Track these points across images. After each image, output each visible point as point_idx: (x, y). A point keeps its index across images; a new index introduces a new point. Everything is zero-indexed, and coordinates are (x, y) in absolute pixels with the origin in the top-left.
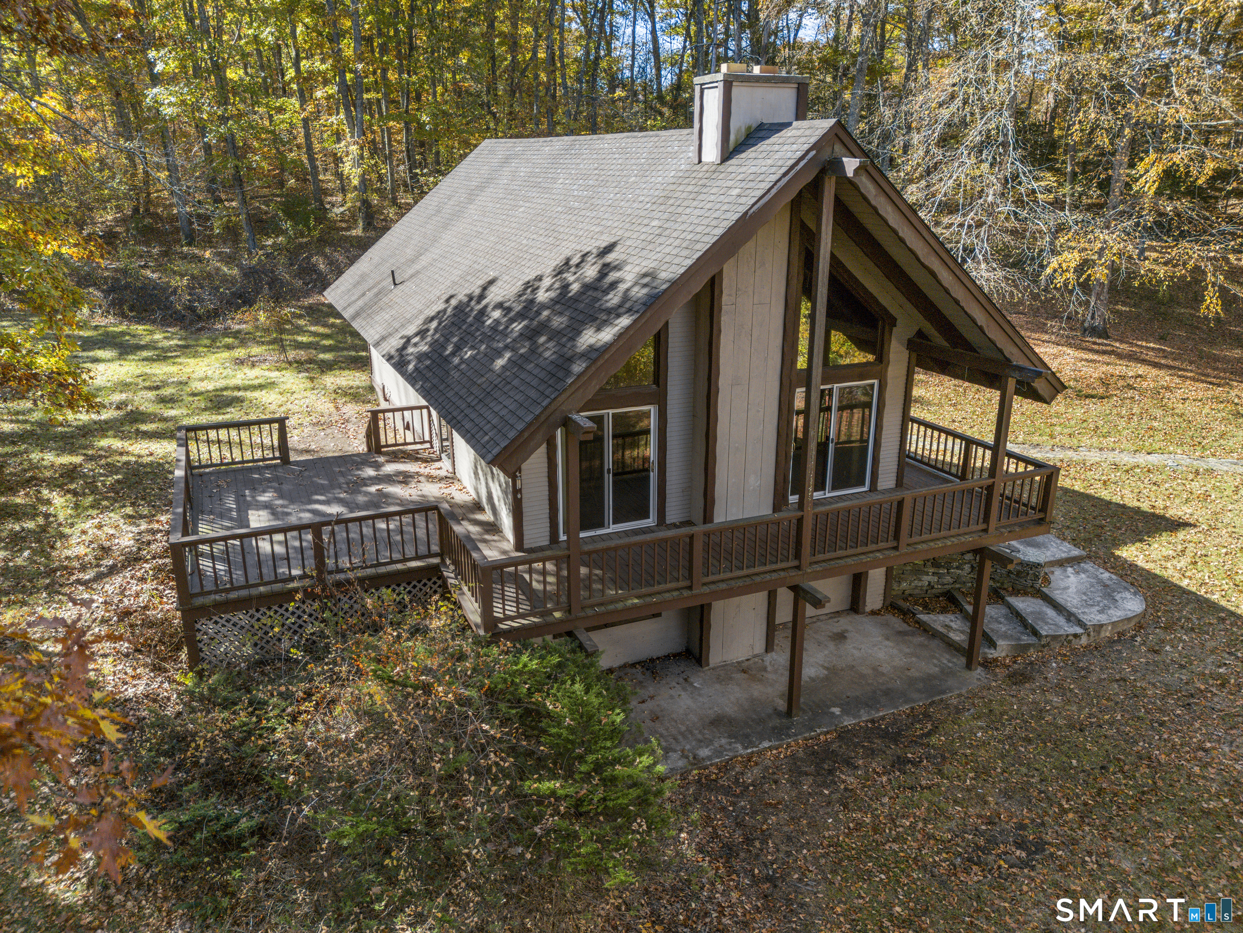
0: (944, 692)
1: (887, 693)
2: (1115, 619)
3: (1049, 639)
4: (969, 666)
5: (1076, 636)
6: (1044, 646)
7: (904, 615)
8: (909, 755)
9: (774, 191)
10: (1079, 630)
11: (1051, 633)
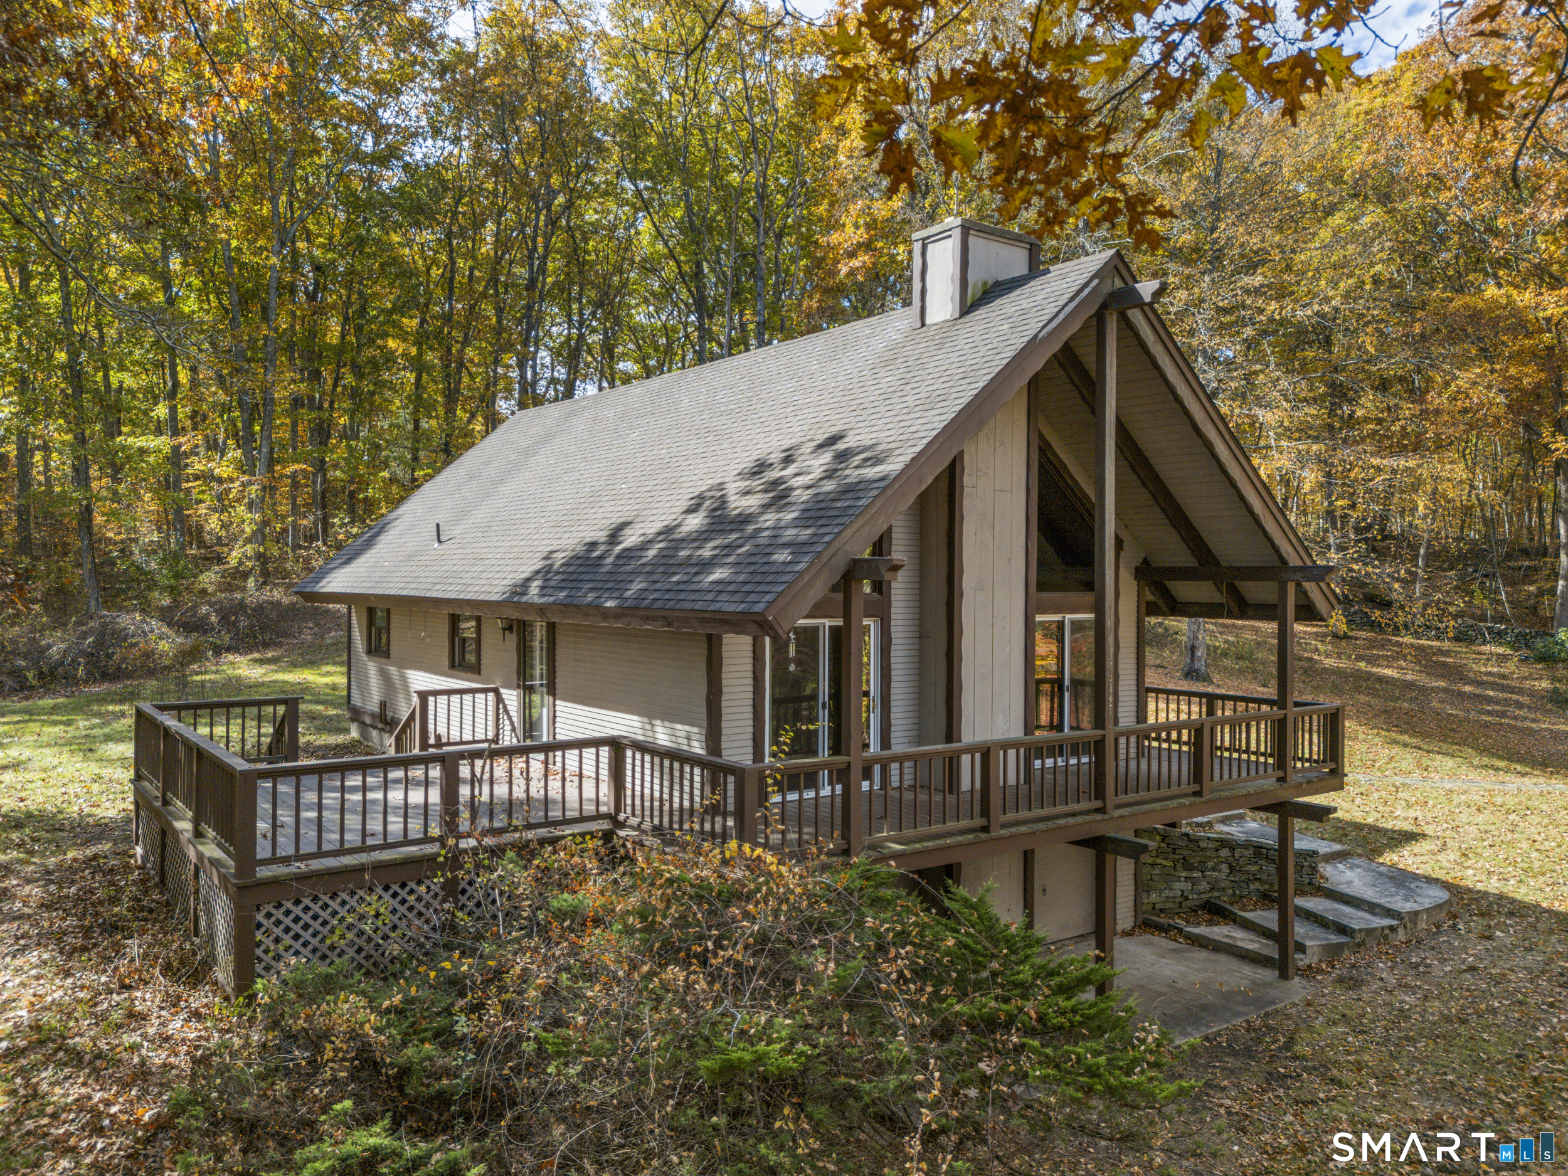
0: (1273, 1003)
1: (1205, 1008)
2: (1427, 906)
3: (1363, 935)
4: (1284, 976)
5: (1392, 929)
6: (1359, 945)
7: (1166, 932)
8: (1282, 1070)
9: (1061, 316)
10: (1394, 922)
11: (1363, 926)
